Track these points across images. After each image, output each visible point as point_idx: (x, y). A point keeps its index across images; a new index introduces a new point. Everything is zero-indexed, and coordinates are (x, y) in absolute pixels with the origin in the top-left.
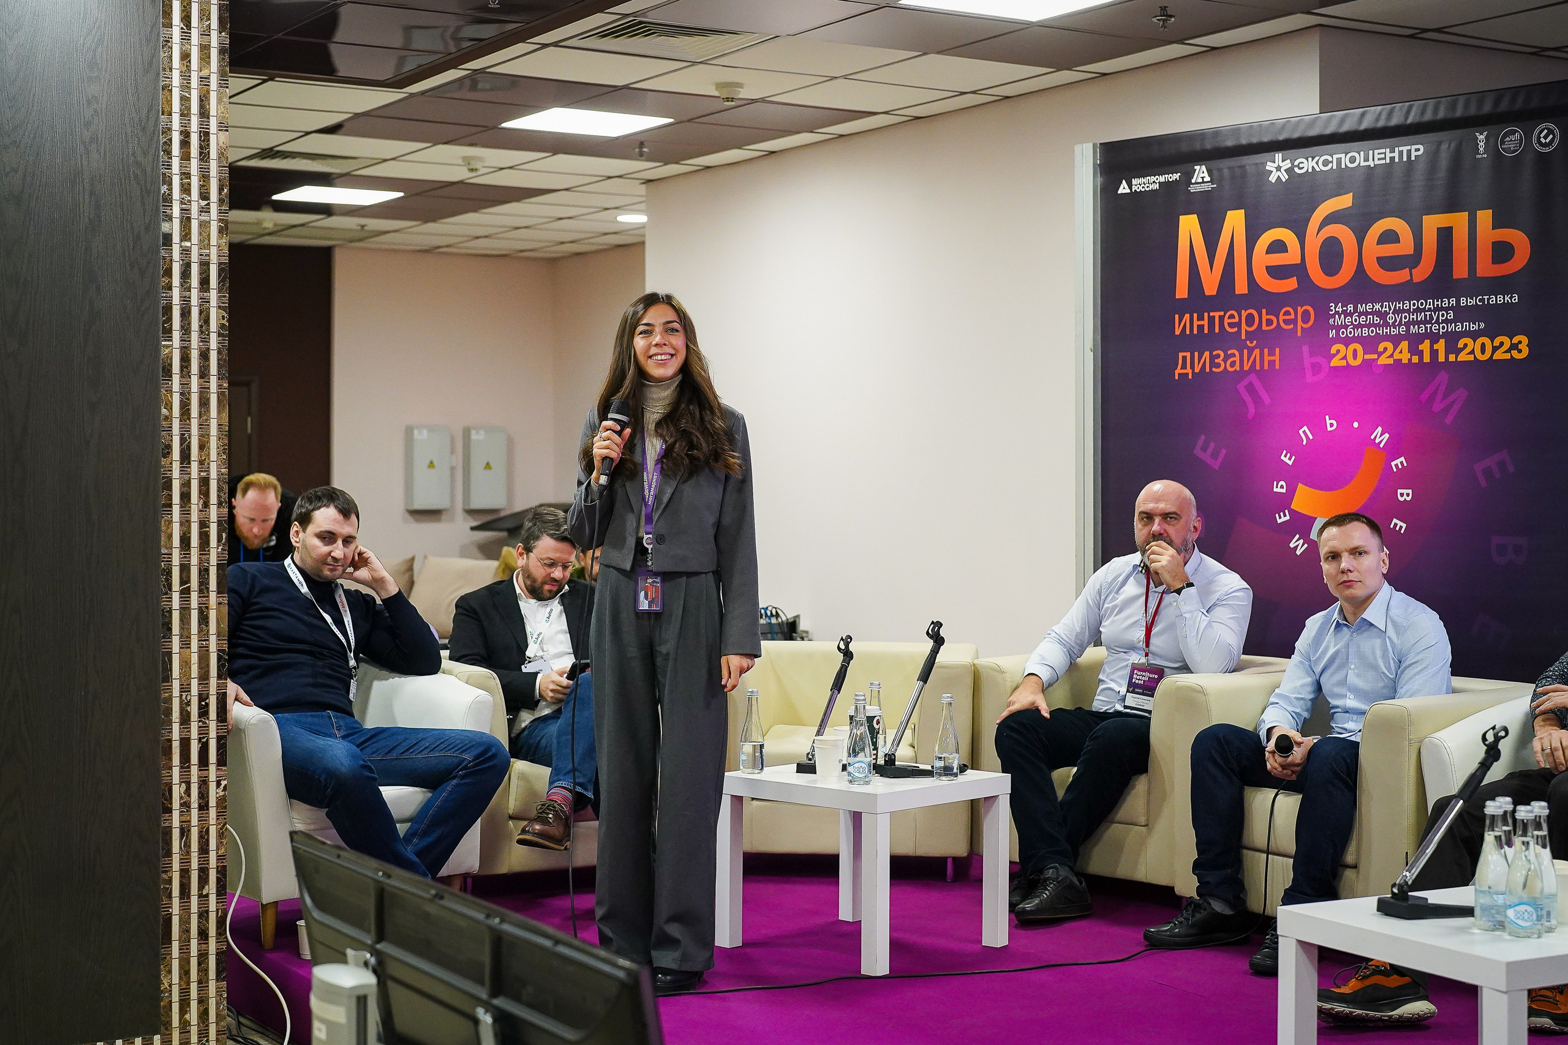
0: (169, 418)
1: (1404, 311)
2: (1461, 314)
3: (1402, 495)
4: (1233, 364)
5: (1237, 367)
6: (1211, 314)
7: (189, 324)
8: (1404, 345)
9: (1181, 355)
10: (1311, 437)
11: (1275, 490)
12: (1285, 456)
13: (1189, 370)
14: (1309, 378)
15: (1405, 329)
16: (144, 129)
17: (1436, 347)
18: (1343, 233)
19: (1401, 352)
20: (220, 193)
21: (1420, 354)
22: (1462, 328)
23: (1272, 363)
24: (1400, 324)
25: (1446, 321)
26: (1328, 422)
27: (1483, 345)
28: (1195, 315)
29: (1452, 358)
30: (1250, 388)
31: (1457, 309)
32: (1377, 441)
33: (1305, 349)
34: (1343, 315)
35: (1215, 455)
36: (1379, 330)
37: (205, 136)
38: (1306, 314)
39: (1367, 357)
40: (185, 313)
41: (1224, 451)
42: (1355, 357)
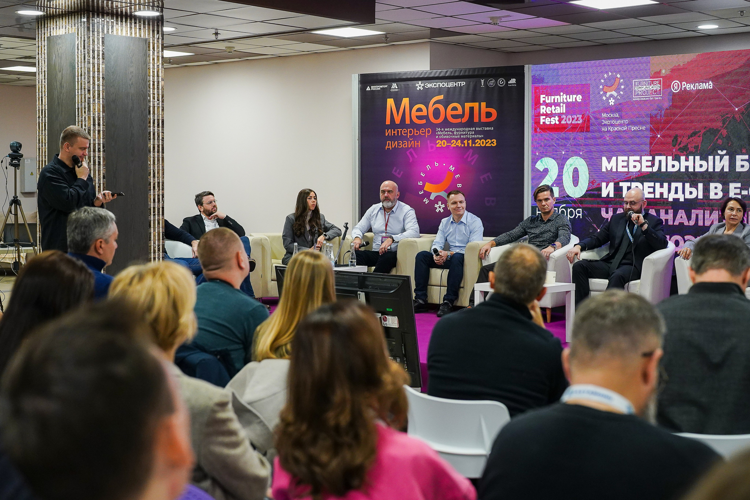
0: (150, 165)
1: (459, 131)
2: (476, 132)
3: (458, 186)
4: (405, 145)
5: (406, 146)
6: (398, 130)
7: (155, 137)
8: (459, 141)
9: (388, 142)
10: (430, 168)
11: (419, 184)
12: (422, 174)
13: (390, 147)
14: (430, 150)
16: (144, 81)
17: (469, 142)
18: (441, 107)
19: (458, 143)
20: (162, 99)
21: (464, 144)
22: (477, 137)
23: (418, 145)
24: (458, 135)
25: (472, 134)
26: (436, 164)
27: (483, 142)
28: (392, 130)
29: (474, 145)
30: (411, 153)
31: (475, 131)
32: (451, 169)
33: (429, 142)
34: (440, 132)
35: (399, 174)
36: (452, 136)
37: (158, 82)
38: (429, 131)
39: (448, 144)
40: (154, 134)
41: (402, 172)
42: (444, 144)
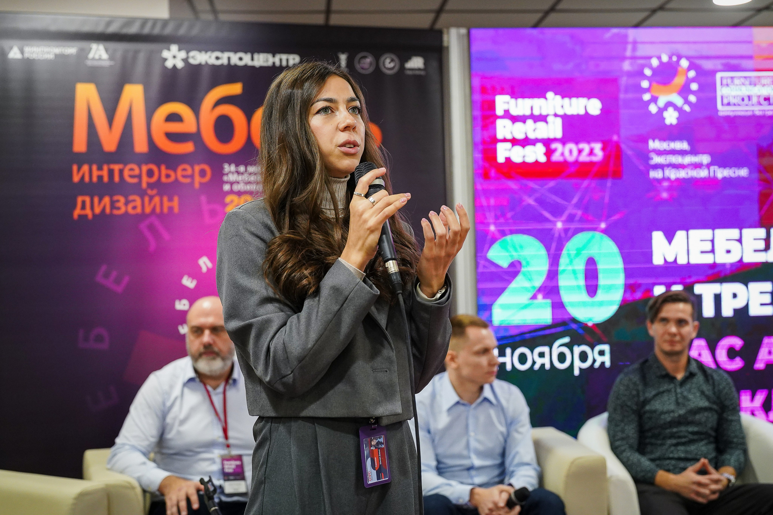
4: (134, 208)
5: (139, 210)
6: (112, 166)
9: (80, 198)
10: (210, 266)
11: (178, 307)
12: (187, 281)
13: (88, 212)
14: (207, 221)
18: (235, 112)
23: (171, 209)
28: (94, 166)
30: (151, 228)
33: (203, 198)
34: (234, 174)
35: (118, 281)
38: (202, 171)
41: (127, 278)
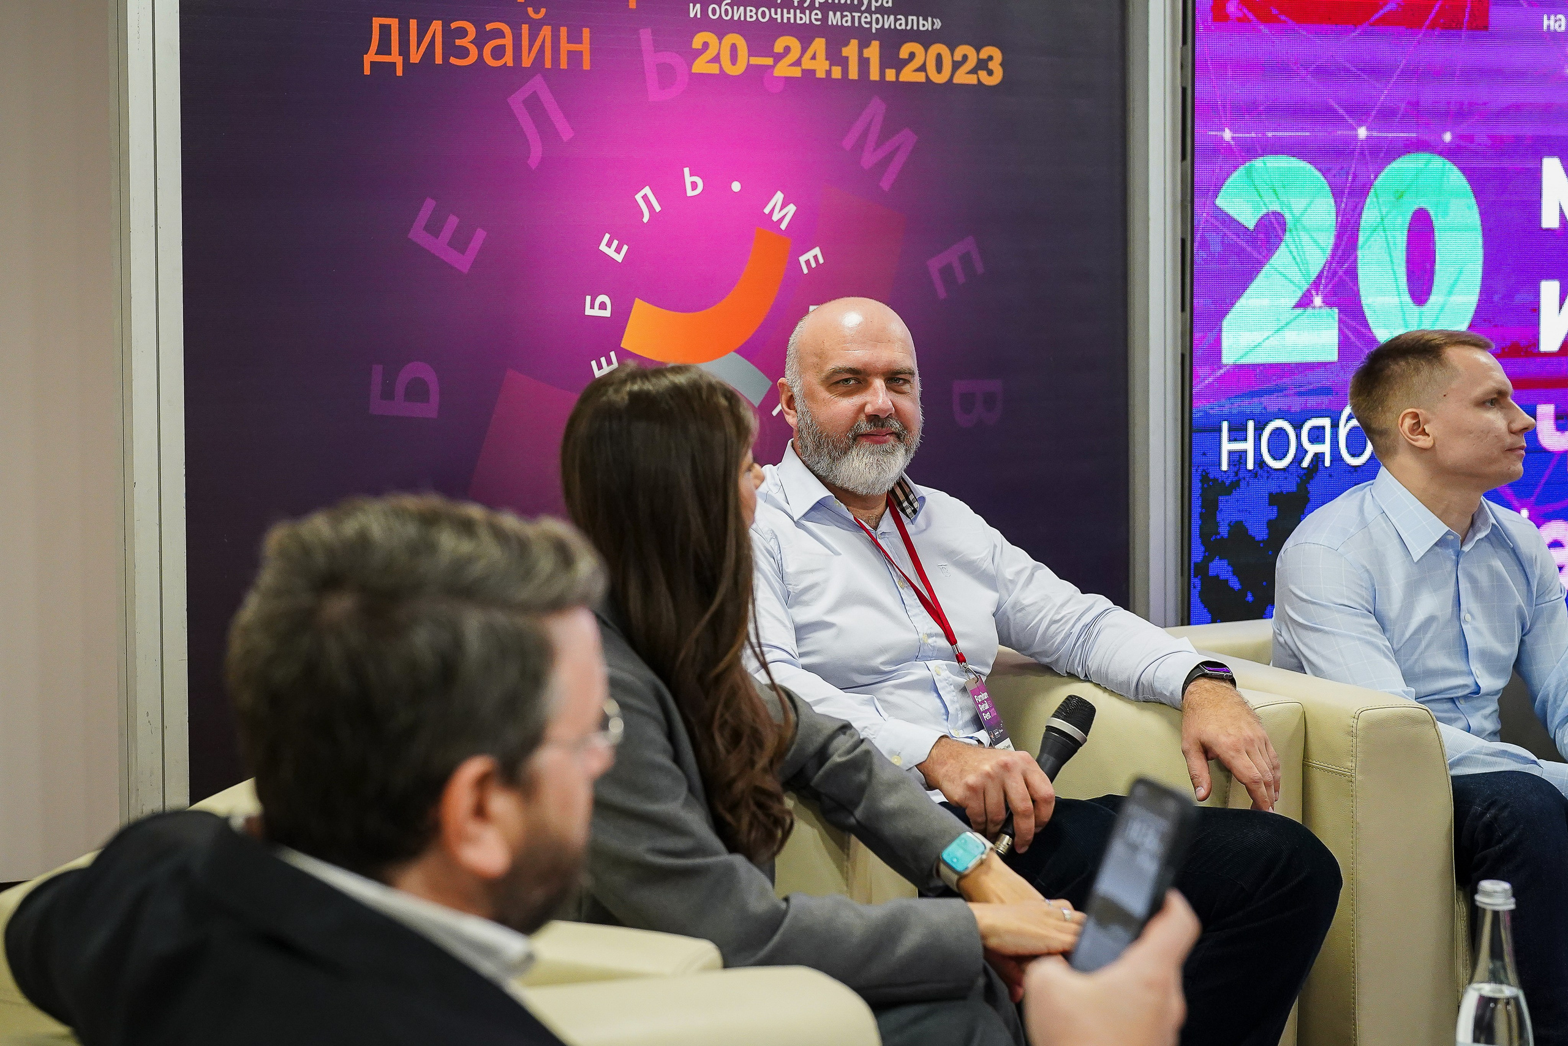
4: (498, 52)
5: (508, 59)
8: (819, 45)
9: (377, 22)
10: (658, 208)
11: (588, 312)
12: (609, 245)
13: (395, 57)
14: (651, 94)
15: (820, 16)
17: (867, 53)
19: (814, 58)
21: (844, 63)
22: (907, 25)
23: (574, 57)
24: (812, 7)
25: (882, 11)
26: (688, 179)
27: (939, 59)
29: (890, 75)
30: (534, 104)
32: (779, 218)
33: (645, 35)
35: (460, 242)
36: (776, 14)
39: (756, 61)
41: (480, 235)
42: (734, 59)
